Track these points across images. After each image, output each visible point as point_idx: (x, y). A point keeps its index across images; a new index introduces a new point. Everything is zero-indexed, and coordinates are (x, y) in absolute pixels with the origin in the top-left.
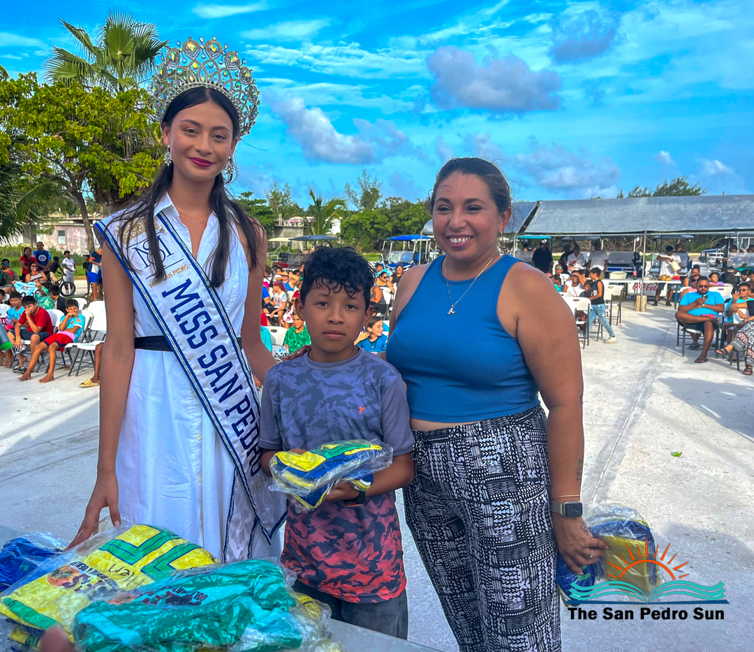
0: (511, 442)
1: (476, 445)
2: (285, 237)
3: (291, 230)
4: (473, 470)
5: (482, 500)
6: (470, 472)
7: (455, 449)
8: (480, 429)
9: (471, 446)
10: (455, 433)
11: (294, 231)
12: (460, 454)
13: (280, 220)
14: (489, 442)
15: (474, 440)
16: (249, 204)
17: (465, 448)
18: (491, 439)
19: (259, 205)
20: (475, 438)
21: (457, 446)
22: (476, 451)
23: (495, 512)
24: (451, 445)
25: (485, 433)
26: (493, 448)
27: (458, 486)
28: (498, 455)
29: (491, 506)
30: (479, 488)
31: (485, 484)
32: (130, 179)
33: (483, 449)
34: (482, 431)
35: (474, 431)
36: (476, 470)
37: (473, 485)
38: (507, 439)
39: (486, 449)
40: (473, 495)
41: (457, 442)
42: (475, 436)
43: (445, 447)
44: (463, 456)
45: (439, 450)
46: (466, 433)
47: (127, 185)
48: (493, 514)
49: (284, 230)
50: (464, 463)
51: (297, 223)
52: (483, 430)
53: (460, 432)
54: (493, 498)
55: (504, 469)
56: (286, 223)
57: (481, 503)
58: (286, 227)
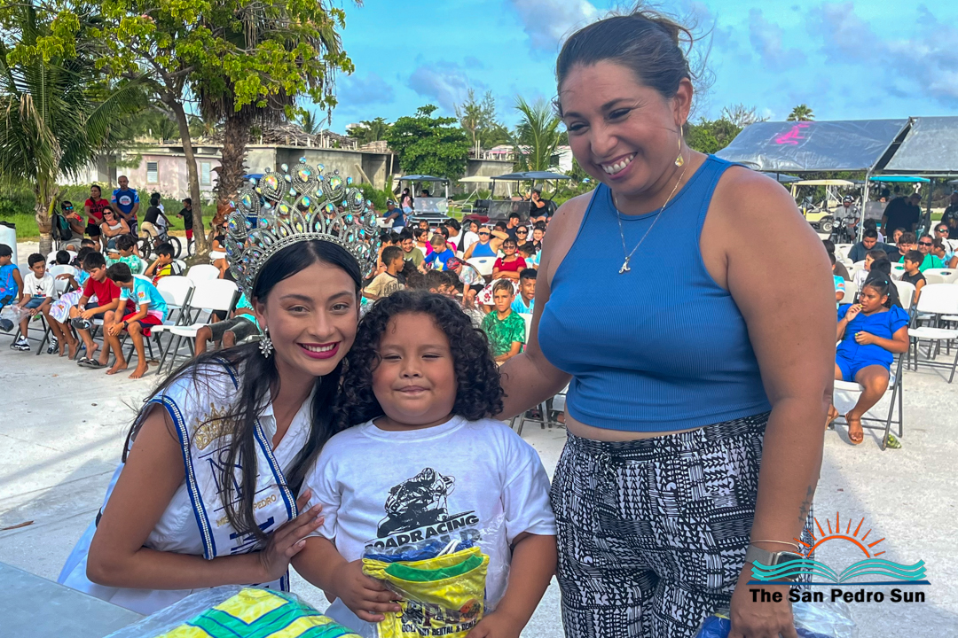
0: (749, 459)
1: (697, 464)
2: (484, 175)
3: (493, 166)
4: (689, 503)
5: (704, 548)
6: (685, 506)
7: (662, 470)
8: (704, 440)
9: (689, 465)
10: (663, 447)
11: (498, 167)
12: (670, 479)
13: (477, 149)
14: (717, 458)
15: (694, 455)
16: (430, 125)
17: (679, 469)
18: (720, 454)
19: (445, 126)
20: (696, 453)
21: (667, 465)
22: (695, 474)
23: (727, 566)
24: (657, 464)
25: (711, 445)
26: (723, 468)
27: (662, 528)
28: (730, 480)
29: (720, 556)
30: (699, 529)
31: (709, 524)
32: (250, 82)
33: (707, 470)
34: (707, 443)
35: (694, 442)
36: (694, 503)
37: (689, 525)
38: (744, 455)
39: (713, 469)
40: (689, 540)
41: (667, 460)
42: (695, 450)
43: (646, 467)
44: (674, 481)
45: (637, 471)
46: (681, 445)
47: (246, 91)
48: (723, 569)
49: (483, 166)
50: (676, 492)
51: (503, 155)
52: (709, 440)
53: (672, 445)
54: (722, 544)
55: (739, 500)
56: (487, 155)
57: (703, 552)
58: (486, 161)
